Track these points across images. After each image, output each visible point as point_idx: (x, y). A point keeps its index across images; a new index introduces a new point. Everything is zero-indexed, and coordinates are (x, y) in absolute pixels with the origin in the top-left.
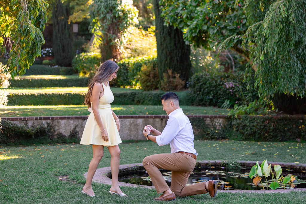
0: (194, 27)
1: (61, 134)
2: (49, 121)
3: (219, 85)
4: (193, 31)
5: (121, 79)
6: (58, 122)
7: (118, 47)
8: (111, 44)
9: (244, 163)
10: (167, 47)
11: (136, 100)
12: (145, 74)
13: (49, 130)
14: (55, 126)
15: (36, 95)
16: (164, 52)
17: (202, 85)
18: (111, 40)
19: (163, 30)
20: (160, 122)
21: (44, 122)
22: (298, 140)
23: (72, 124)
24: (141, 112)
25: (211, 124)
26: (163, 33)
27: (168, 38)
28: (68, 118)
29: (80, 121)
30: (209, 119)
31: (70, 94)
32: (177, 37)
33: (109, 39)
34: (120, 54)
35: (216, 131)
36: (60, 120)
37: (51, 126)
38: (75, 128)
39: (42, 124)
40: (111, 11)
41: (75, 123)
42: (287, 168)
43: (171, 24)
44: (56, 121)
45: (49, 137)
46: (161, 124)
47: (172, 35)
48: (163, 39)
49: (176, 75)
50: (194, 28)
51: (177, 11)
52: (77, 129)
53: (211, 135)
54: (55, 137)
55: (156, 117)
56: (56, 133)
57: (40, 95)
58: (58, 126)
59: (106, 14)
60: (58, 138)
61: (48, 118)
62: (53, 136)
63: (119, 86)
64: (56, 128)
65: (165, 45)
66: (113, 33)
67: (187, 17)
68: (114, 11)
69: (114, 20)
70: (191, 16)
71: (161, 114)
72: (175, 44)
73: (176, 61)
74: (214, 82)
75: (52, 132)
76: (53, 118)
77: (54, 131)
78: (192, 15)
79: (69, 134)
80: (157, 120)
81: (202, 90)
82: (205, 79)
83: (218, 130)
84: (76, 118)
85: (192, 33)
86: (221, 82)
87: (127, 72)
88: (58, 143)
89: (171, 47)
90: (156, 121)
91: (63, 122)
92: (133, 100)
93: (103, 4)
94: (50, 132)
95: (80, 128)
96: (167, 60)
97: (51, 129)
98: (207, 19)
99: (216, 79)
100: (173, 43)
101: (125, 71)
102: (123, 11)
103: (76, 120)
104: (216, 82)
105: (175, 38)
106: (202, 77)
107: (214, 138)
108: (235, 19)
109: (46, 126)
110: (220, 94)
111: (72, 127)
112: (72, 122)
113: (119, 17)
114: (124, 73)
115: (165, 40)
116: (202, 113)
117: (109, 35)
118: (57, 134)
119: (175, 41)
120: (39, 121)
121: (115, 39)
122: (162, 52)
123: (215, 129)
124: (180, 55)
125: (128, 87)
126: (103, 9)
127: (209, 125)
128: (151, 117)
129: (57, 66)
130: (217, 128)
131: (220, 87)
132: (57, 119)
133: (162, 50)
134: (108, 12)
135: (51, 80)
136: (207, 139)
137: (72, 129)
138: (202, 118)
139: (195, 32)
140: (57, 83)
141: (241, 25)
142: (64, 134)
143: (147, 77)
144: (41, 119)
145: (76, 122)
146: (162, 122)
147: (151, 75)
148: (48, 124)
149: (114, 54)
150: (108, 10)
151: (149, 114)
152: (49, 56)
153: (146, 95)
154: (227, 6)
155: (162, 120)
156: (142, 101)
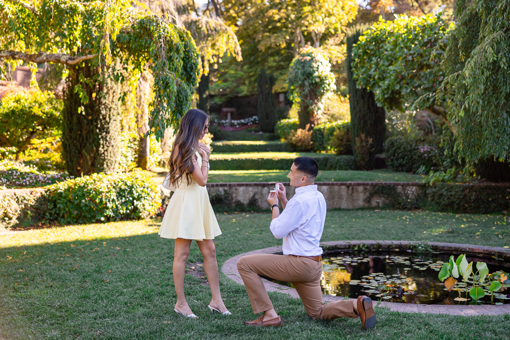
0: (386, 87)
1: (239, 201)
2: (226, 188)
3: (415, 149)
4: (385, 92)
5: (317, 144)
6: (236, 189)
7: (316, 113)
8: (308, 110)
9: (436, 246)
10: (360, 111)
11: (328, 166)
12: (338, 138)
13: (226, 198)
14: (233, 193)
15: (230, 160)
16: (358, 115)
17: (396, 149)
18: (308, 107)
19: (356, 93)
20: (346, 190)
21: (221, 189)
22: (505, 212)
23: (251, 191)
24: (326, 179)
25: (403, 192)
26: (356, 96)
27: (361, 102)
28: (247, 185)
29: (260, 188)
30: (400, 187)
31: (262, 159)
32: (370, 100)
33: (306, 105)
34: (318, 119)
35: (409, 200)
36: (238, 187)
37: (228, 194)
38: (254, 196)
39: (219, 191)
40: (308, 77)
41: (254, 190)
42: (493, 255)
43: (364, 87)
44: (234, 188)
45: (226, 204)
46: (348, 192)
47: (366, 99)
48: (356, 103)
49: (369, 139)
50: (386, 89)
51: (370, 73)
52: (257, 197)
53: (402, 204)
54: (233, 205)
55: (342, 184)
56: (234, 201)
57: (233, 161)
58: (236, 193)
59: (304, 81)
60: (236, 206)
61: (225, 185)
62: (230, 204)
63: (315, 151)
64: (234, 195)
65: (358, 109)
66: (311, 99)
67: (379, 78)
68: (311, 78)
69: (311, 86)
70: (383, 77)
71: (348, 180)
72: (369, 108)
73: (369, 125)
74: (409, 146)
75: (230, 200)
76: (230, 185)
77: (232, 198)
78: (384, 75)
79: (248, 202)
80: (343, 187)
81: (396, 155)
82: (400, 143)
83: (410, 199)
84: (256, 185)
85: (384, 94)
86: (416, 146)
87: (323, 137)
88: (236, 211)
89: (364, 111)
90: (341, 189)
91: (241, 189)
92: (326, 165)
93: (300, 71)
94: (227, 200)
95: (259, 196)
96: (360, 124)
97: (228, 197)
98: (400, 78)
99: (411, 143)
100: (366, 106)
101: (321, 136)
102: (319, 77)
103: (256, 187)
104: (411, 146)
105: (368, 101)
106: (396, 141)
107: (406, 208)
108: (430, 76)
109: (223, 193)
110: (415, 159)
111: (251, 194)
112: (250, 189)
113: (316, 83)
114: (320, 138)
115: (358, 104)
116: (394, 180)
117: (306, 101)
118: (235, 202)
119: (369, 104)
120: (216, 188)
121: (312, 105)
122: (355, 116)
123: (408, 198)
124: (374, 118)
125: (323, 152)
126: (300, 76)
127: (400, 193)
128: (337, 184)
129: (261, 133)
130: (410, 197)
131: (415, 151)
132: (234, 185)
133: (356, 114)
134: (305, 79)
135: (251, 146)
136: (398, 208)
137: (251, 196)
138: (392, 185)
139: (387, 93)
140: (256, 148)
141: (438, 82)
142: (242, 201)
143: (340, 142)
144: (217, 185)
145: (256, 189)
146: (348, 190)
147: (345, 140)
148: (225, 191)
149: (312, 120)
150: (305, 76)
151: (335, 180)
152: (256, 123)
154: (421, 62)
155: (348, 187)
156: (334, 166)
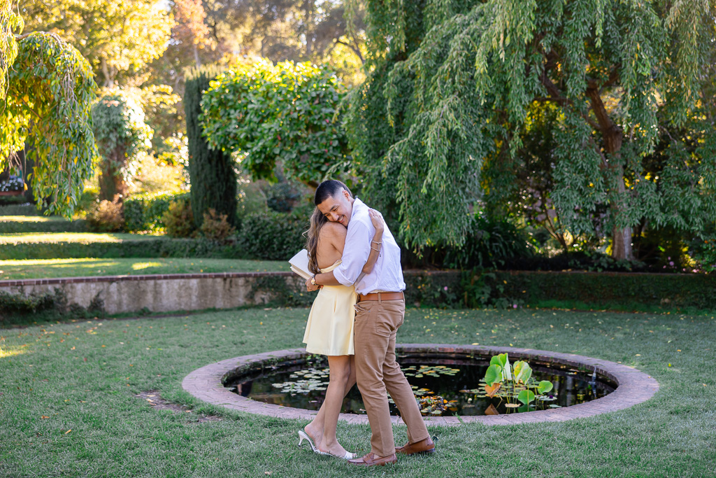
0: (259, 150)
1: (76, 304)
2: (58, 286)
3: (287, 230)
4: (257, 156)
5: (132, 221)
6: (72, 287)
7: (125, 179)
8: (115, 174)
10: (206, 178)
11: (162, 251)
12: (175, 215)
13: (59, 299)
14: (67, 293)
15: (15, 244)
16: (202, 185)
17: (258, 230)
18: (114, 170)
19: (201, 154)
20: (222, 283)
21: (50, 287)
22: (417, 304)
23: (94, 289)
24: (191, 269)
25: (293, 284)
26: (201, 159)
27: (208, 166)
28: (88, 281)
29: (106, 284)
30: (290, 278)
32: (220, 166)
33: (112, 167)
34: (128, 187)
35: (301, 295)
36: (75, 284)
37: (61, 294)
38: (98, 295)
39: (47, 290)
40: (116, 129)
41: (98, 288)
43: (219, 148)
44: (69, 285)
45: (58, 309)
46: (224, 286)
47: (214, 163)
48: (200, 168)
49: (221, 217)
50: (257, 153)
51: (228, 130)
52: (102, 297)
53: (295, 299)
54: (68, 310)
55: (217, 276)
56: (69, 304)
57: (21, 245)
58: (72, 293)
59: (108, 134)
60: (72, 311)
61: (57, 282)
62: (64, 309)
63: (127, 232)
64: (69, 296)
65: (203, 176)
66: (118, 160)
67: (247, 138)
68: (119, 130)
69: (119, 142)
70: (252, 137)
71: (222, 271)
72: (217, 175)
73: (218, 198)
74: (278, 225)
75: (63, 303)
76: (63, 282)
77: (66, 300)
78: (253, 134)
79: (89, 305)
80: (219, 280)
81: (260, 237)
82: (264, 221)
83: (303, 292)
84: (100, 280)
85: (255, 159)
86: (289, 225)
87: (141, 213)
88: (73, 318)
89: (211, 179)
90: (216, 282)
91: (79, 286)
92: (158, 251)
93: (103, 120)
94: (59, 303)
95: (105, 295)
96: (206, 196)
97: (61, 298)
98: (279, 137)
99: (281, 222)
100: (214, 175)
101: (138, 211)
102: (131, 131)
103: (100, 283)
104: (282, 225)
105: (217, 166)
106: (259, 219)
107: (300, 304)
108: (321, 139)
109: (53, 293)
110: (288, 242)
111: (94, 294)
112: (93, 285)
113: (126, 138)
114: (137, 214)
115: (203, 169)
116: (279, 269)
117: (112, 162)
118: (71, 305)
119: (217, 171)
120: (42, 286)
121: (120, 167)
122: (199, 186)
123: (299, 292)
124: (224, 189)
125: (141, 233)
126: (104, 127)
127: (290, 285)
128: (210, 277)
129: (28, 204)
130: (302, 290)
131: (289, 232)
132: (70, 282)
133: (200, 182)
134: (111, 131)
135: (26, 223)
136: (290, 305)
137: (93, 296)
138: (281, 276)
139: (260, 157)
140: (35, 227)
141: (331, 148)
142: (80, 304)
143: (178, 220)
144: (45, 282)
145: (100, 286)
146: (225, 283)
147: (183, 217)
148: (56, 290)
149: (120, 188)
150: (111, 127)
151: (205, 271)
152: (14, 190)
153: (177, 243)
154: (310, 122)
155: (225, 280)
156: (171, 252)
